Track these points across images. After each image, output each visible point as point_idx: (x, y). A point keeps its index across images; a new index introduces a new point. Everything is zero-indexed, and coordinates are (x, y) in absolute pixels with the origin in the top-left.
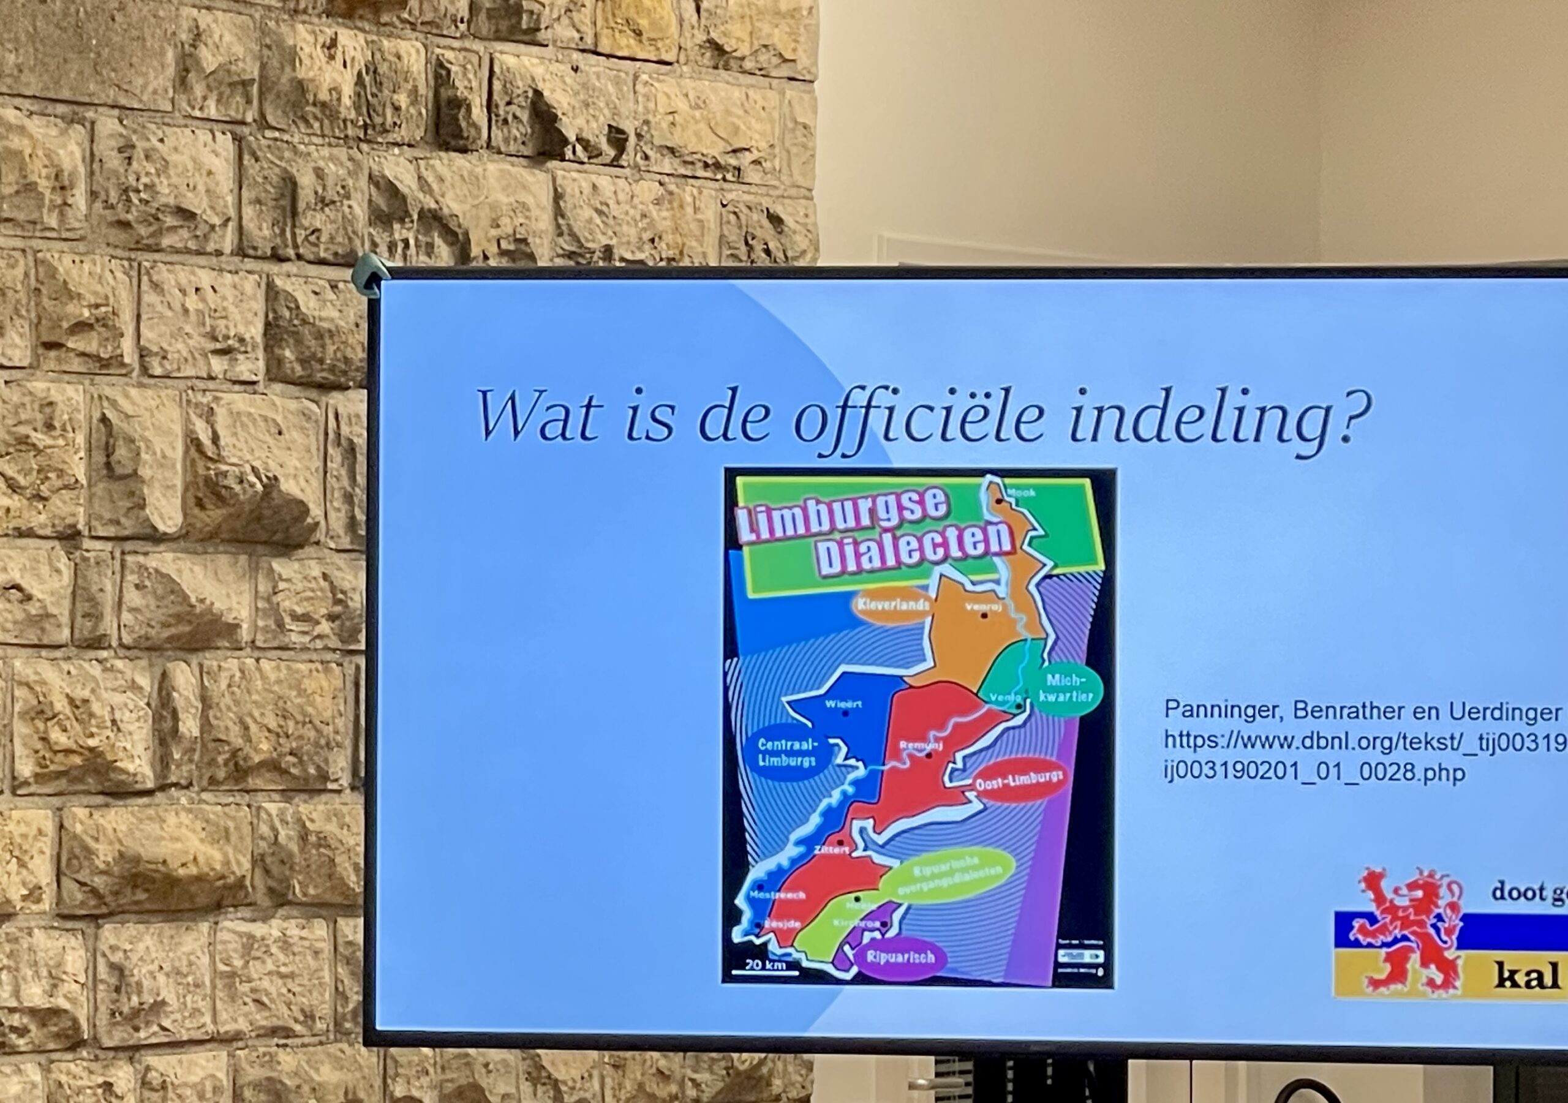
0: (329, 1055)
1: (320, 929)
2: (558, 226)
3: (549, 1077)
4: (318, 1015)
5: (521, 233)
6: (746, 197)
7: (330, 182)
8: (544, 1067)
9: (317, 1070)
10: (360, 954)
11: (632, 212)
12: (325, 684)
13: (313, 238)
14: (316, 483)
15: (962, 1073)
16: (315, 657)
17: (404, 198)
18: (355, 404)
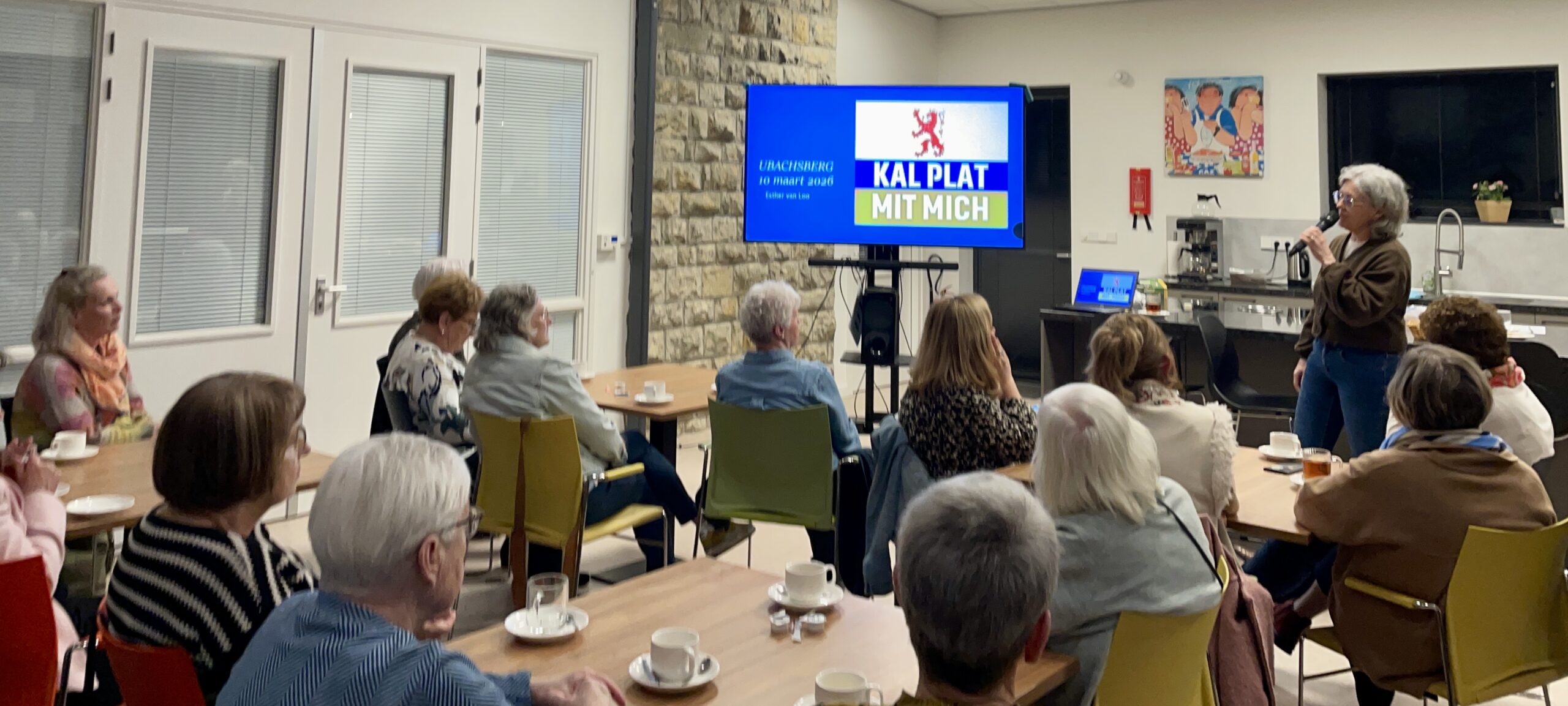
0: (736, 244)
1: (735, 219)
2: (784, 77)
3: (780, 249)
4: (734, 237)
5: (777, 78)
7: (739, 68)
8: (778, 247)
9: (733, 247)
10: (743, 224)
11: (799, 75)
12: (736, 169)
16: (734, 164)
18: (743, 113)
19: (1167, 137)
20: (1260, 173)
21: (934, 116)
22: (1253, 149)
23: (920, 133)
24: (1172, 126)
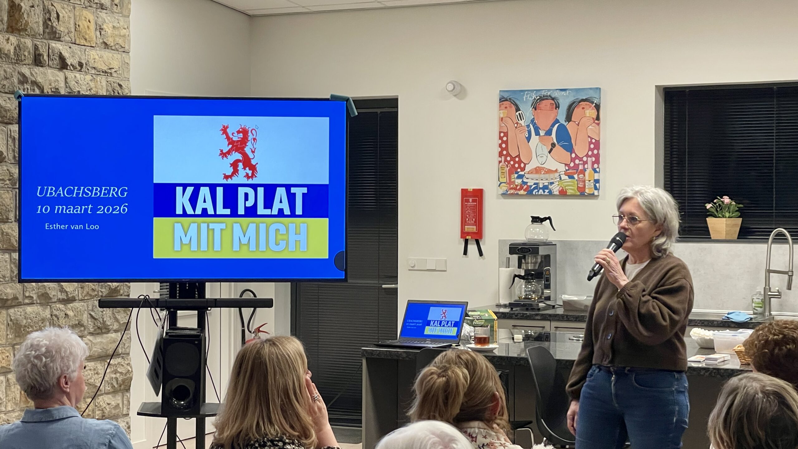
0: (9, 286)
1: (7, 256)
2: (66, 86)
3: (65, 290)
4: (6, 276)
5: (57, 87)
6: (113, 80)
7: (8, 73)
8: (63, 288)
9: (6, 290)
10: (17, 262)
11: (85, 83)
12: (8, 196)
13: (4, 87)
14: (5, 147)
15: (166, 289)
16: (5, 189)
17: (27, 78)
18: (15, 128)
19: (501, 155)
20: (596, 193)
21: (244, 132)
22: (589, 166)
23: (229, 152)
24: (506, 142)
